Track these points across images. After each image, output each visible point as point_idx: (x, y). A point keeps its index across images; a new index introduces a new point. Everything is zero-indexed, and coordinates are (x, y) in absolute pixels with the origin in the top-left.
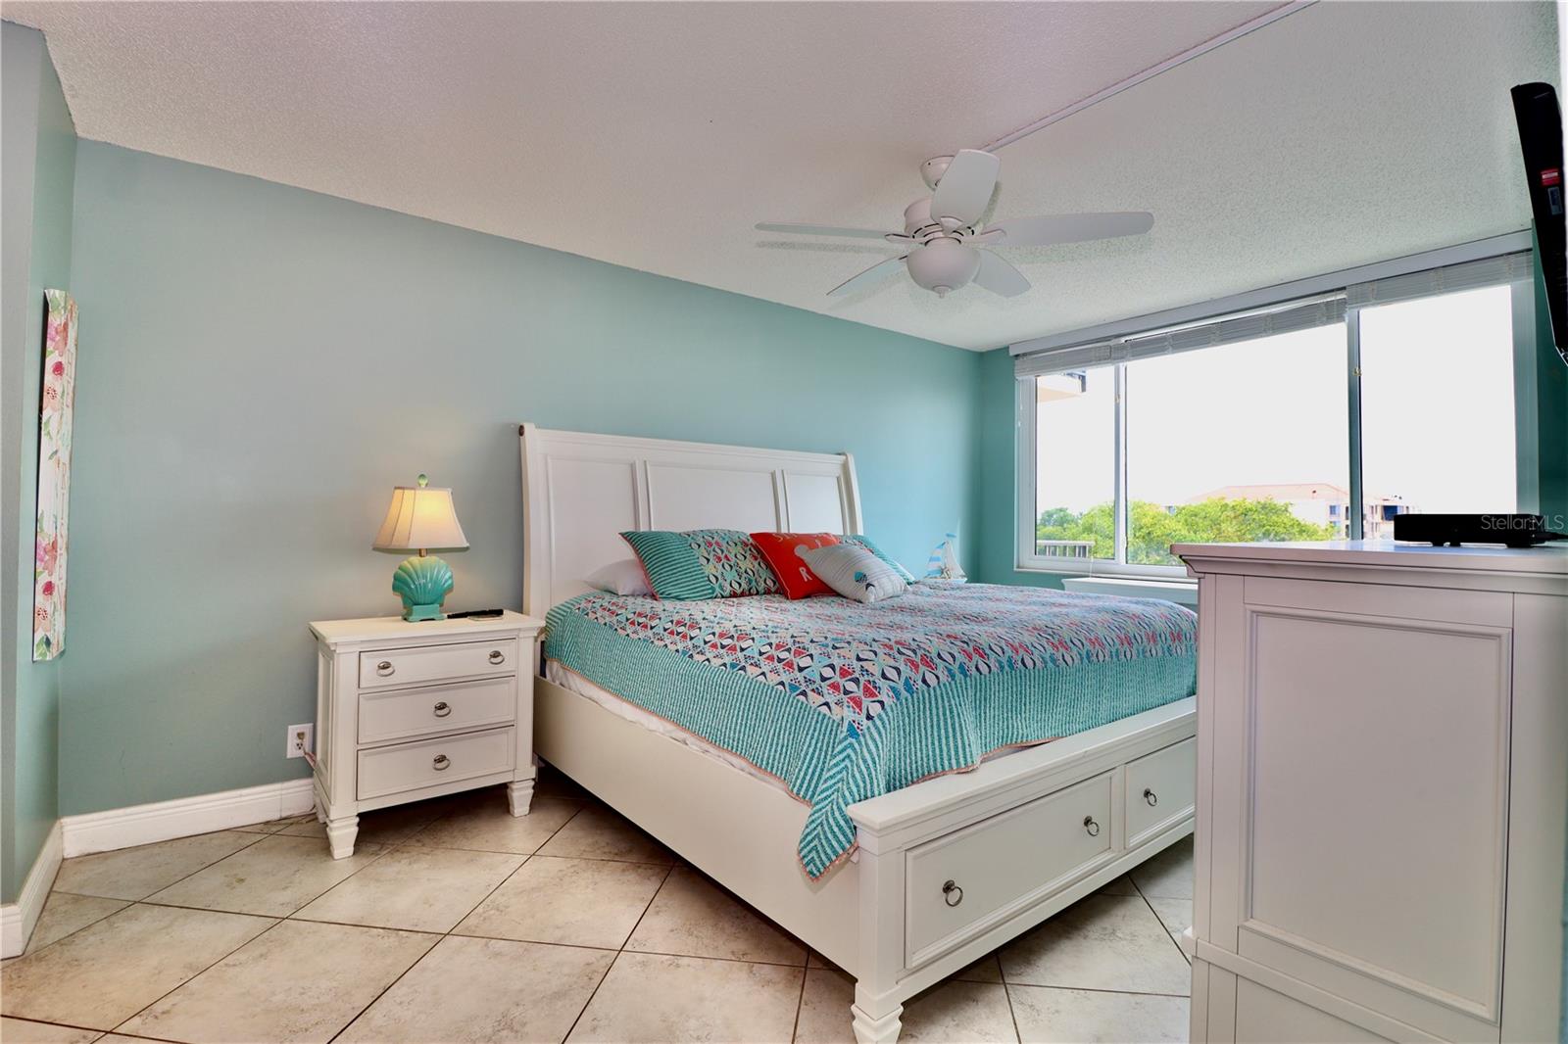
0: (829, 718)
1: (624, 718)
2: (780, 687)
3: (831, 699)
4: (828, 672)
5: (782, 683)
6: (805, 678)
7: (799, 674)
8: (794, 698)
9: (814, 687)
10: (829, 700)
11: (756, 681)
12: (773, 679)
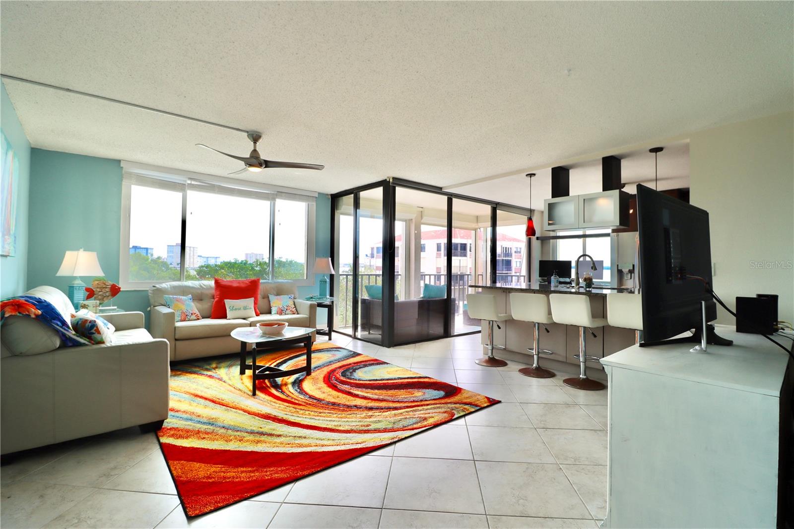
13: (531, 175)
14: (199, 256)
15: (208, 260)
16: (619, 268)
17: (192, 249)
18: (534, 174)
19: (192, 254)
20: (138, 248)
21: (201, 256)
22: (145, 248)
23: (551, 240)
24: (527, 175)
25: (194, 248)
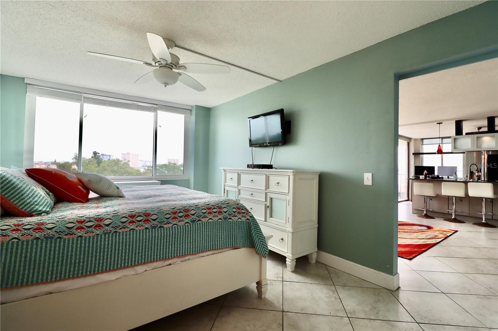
0: (242, 221)
1: (111, 281)
2: (220, 220)
3: (240, 216)
4: (234, 210)
5: (220, 219)
6: (228, 214)
7: (225, 214)
8: (227, 221)
9: (233, 215)
10: (240, 217)
11: (209, 222)
12: (216, 219)
13: (440, 123)
14: (140, 160)
15: (145, 163)
16: (471, 171)
17: (136, 156)
18: (442, 123)
19: (136, 159)
20: (105, 155)
21: (141, 160)
22: (108, 155)
23: (421, 155)
24: (437, 123)
25: (137, 155)
